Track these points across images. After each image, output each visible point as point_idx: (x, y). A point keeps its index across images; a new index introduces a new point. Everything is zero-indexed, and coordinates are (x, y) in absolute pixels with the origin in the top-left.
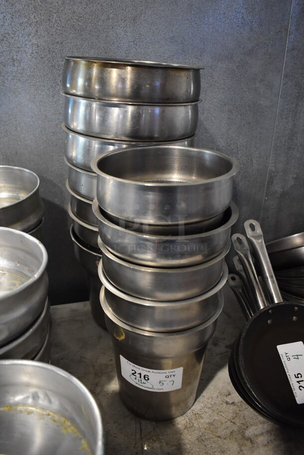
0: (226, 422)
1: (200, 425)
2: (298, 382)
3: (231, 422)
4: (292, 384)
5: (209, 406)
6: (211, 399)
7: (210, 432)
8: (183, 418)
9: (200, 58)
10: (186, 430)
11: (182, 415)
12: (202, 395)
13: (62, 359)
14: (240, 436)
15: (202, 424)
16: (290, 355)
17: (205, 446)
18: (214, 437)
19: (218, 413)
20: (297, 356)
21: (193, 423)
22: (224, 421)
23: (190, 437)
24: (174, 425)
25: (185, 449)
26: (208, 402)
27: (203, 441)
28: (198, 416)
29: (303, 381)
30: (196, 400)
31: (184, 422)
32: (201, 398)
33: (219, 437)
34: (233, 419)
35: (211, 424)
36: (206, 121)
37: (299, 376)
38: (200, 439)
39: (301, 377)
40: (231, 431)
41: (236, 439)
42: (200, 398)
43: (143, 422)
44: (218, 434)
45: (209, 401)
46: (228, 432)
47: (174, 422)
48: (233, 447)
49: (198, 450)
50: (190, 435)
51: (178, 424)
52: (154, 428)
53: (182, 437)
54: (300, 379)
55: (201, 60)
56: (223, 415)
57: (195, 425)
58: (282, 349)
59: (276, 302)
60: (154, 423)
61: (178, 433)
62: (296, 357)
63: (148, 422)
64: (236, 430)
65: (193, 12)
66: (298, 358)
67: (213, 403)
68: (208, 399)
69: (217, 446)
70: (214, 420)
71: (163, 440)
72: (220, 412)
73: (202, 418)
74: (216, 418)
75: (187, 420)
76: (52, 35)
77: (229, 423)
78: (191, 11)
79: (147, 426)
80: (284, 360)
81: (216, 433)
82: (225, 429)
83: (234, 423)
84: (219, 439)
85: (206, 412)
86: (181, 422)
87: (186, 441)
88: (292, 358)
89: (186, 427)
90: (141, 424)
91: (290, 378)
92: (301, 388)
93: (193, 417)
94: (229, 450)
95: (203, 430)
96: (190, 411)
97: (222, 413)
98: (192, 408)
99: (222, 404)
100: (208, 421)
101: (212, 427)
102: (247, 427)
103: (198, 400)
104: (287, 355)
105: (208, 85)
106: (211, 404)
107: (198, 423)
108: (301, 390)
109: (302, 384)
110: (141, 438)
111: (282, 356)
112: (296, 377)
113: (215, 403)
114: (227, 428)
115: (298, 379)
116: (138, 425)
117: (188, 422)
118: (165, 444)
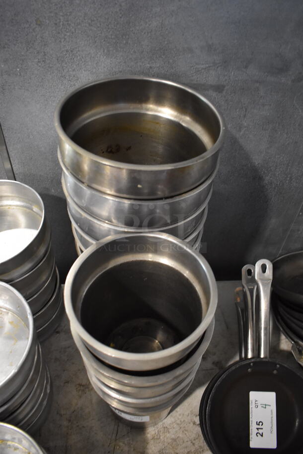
0: (187, 441)
1: (165, 439)
2: (258, 429)
3: (192, 442)
4: (252, 429)
5: (178, 422)
6: (182, 416)
7: (171, 447)
8: (154, 429)
11: (153, 426)
13: (69, 347)
15: (167, 439)
16: (259, 403)
19: (183, 432)
20: (266, 405)
21: (160, 436)
22: (187, 440)
23: (154, 448)
24: (144, 434)
26: (178, 419)
28: (166, 430)
29: (262, 429)
30: (169, 413)
31: (153, 433)
32: (174, 413)
34: (194, 440)
35: (174, 440)
37: (261, 424)
39: (262, 425)
40: (189, 451)
43: (121, 425)
45: (180, 417)
46: (186, 451)
47: (145, 431)
51: (148, 433)
52: (128, 433)
53: (148, 446)
54: (260, 427)
56: (187, 434)
57: (161, 438)
58: (254, 396)
60: (129, 428)
61: (145, 442)
62: (264, 406)
64: (193, 451)
66: (265, 408)
67: (182, 420)
68: (180, 415)
70: (178, 437)
71: (132, 445)
72: (186, 431)
73: (169, 432)
74: (181, 435)
75: (157, 431)
77: (189, 443)
80: (252, 406)
81: (176, 449)
82: (184, 448)
83: (194, 444)
85: (174, 428)
86: (151, 432)
87: (150, 451)
88: (260, 406)
89: (153, 438)
91: (252, 424)
92: (258, 434)
93: (162, 430)
95: (166, 444)
96: (161, 423)
99: (190, 423)
100: (173, 436)
101: (174, 443)
102: (203, 451)
103: (171, 414)
104: (256, 402)
106: (181, 421)
107: (165, 436)
108: (257, 436)
109: (260, 431)
110: (116, 440)
111: (252, 403)
112: (257, 424)
113: (184, 421)
114: (186, 447)
115: (258, 427)
116: (116, 427)
117: (157, 434)
118: (132, 449)
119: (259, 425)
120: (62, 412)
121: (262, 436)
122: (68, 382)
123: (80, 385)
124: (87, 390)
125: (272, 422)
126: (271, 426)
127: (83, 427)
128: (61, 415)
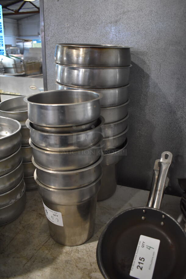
0: (88, 262)
1: (74, 256)
2: (139, 263)
3: (91, 264)
4: (135, 262)
5: (88, 250)
6: (92, 247)
7: (75, 261)
8: (70, 248)
9: (157, 43)
10: (65, 254)
11: (70, 246)
12: (90, 243)
14: (87, 273)
15: (75, 256)
17: (66, 266)
18: (74, 265)
19: (88, 256)
20: (150, 247)
21: (71, 253)
22: (87, 261)
24: (62, 248)
25: (56, 261)
26: (89, 248)
27: (68, 263)
28: (77, 251)
29: (143, 264)
31: (68, 250)
33: (77, 266)
34: (93, 263)
35: (80, 258)
36: (160, 84)
37: (143, 260)
38: (67, 262)
39: (143, 261)
40: (86, 268)
41: (84, 273)
42: (87, 244)
43: (51, 239)
44: (77, 265)
45: (90, 248)
46: (84, 267)
47: (64, 247)
48: (79, 274)
49: (61, 265)
50: (65, 257)
51: (65, 249)
52: (53, 244)
53: (60, 256)
54: (142, 262)
55: (158, 44)
56: (90, 259)
57: (72, 254)
58: (143, 239)
59: (155, 207)
60: (55, 243)
62: (149, 248)
63: (53, 240)
64: (88, 269)
65: (152, 15)
66: (149, 249)
67: (91, 250)
68: (91, 247)
69: (71, 270)
70: (83, 258)
71: (51, 251)
72: (90, 256)
73: (78, 253)
74: (85, 257)
76: (74, 33)
77: (89, 264)
78: (151, 15)
79: (51, 241)
80: (139, 245)
81: (78, 264)
83: (91, 265)
84: (76, 267)
85: (83, 252)
86: (67, 249)
87: (60, 258)
88: (145, 247)
89: (66, 253)
90: (49, 239)
91: (136, 258)
92: (139, 267)
93: (75, 250)
94: (75, 276)
95: (72, 259)
96: (76, 247)
97: (90, 257)
98: (78, 246)
100: (80, 256)
101: (79, 260)
102: (96, 271)
103: (85, 244)
104: (144, 243)
105: (162, 61)
106: (89, 250)
107: (74, 255)
108: (138, 268)
109: (141, 265)
110: (43, 245)
111: (140, 243)
112: (140, 259)
113: (92, 251)
114: (85, 265)
115: (140, 261)
116: (47, 239)
117: (70, 251)
118: (50, 253)
119: (141, 260)
120: (22, 222)
121: (141, 269)
122: (34, 211)
123: (40, 214)
124: (42, 217)
125: (152, 261)
126: (150, 264)
127: (29, 233)
128: (21, 223)
